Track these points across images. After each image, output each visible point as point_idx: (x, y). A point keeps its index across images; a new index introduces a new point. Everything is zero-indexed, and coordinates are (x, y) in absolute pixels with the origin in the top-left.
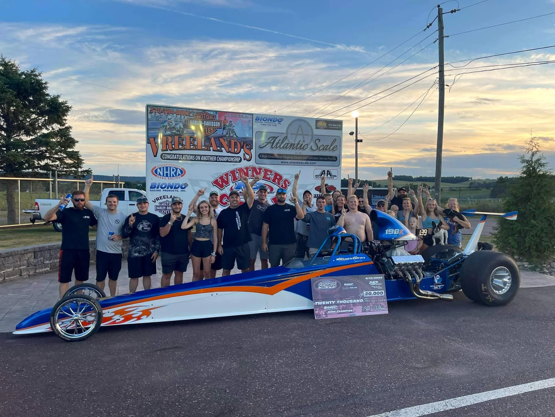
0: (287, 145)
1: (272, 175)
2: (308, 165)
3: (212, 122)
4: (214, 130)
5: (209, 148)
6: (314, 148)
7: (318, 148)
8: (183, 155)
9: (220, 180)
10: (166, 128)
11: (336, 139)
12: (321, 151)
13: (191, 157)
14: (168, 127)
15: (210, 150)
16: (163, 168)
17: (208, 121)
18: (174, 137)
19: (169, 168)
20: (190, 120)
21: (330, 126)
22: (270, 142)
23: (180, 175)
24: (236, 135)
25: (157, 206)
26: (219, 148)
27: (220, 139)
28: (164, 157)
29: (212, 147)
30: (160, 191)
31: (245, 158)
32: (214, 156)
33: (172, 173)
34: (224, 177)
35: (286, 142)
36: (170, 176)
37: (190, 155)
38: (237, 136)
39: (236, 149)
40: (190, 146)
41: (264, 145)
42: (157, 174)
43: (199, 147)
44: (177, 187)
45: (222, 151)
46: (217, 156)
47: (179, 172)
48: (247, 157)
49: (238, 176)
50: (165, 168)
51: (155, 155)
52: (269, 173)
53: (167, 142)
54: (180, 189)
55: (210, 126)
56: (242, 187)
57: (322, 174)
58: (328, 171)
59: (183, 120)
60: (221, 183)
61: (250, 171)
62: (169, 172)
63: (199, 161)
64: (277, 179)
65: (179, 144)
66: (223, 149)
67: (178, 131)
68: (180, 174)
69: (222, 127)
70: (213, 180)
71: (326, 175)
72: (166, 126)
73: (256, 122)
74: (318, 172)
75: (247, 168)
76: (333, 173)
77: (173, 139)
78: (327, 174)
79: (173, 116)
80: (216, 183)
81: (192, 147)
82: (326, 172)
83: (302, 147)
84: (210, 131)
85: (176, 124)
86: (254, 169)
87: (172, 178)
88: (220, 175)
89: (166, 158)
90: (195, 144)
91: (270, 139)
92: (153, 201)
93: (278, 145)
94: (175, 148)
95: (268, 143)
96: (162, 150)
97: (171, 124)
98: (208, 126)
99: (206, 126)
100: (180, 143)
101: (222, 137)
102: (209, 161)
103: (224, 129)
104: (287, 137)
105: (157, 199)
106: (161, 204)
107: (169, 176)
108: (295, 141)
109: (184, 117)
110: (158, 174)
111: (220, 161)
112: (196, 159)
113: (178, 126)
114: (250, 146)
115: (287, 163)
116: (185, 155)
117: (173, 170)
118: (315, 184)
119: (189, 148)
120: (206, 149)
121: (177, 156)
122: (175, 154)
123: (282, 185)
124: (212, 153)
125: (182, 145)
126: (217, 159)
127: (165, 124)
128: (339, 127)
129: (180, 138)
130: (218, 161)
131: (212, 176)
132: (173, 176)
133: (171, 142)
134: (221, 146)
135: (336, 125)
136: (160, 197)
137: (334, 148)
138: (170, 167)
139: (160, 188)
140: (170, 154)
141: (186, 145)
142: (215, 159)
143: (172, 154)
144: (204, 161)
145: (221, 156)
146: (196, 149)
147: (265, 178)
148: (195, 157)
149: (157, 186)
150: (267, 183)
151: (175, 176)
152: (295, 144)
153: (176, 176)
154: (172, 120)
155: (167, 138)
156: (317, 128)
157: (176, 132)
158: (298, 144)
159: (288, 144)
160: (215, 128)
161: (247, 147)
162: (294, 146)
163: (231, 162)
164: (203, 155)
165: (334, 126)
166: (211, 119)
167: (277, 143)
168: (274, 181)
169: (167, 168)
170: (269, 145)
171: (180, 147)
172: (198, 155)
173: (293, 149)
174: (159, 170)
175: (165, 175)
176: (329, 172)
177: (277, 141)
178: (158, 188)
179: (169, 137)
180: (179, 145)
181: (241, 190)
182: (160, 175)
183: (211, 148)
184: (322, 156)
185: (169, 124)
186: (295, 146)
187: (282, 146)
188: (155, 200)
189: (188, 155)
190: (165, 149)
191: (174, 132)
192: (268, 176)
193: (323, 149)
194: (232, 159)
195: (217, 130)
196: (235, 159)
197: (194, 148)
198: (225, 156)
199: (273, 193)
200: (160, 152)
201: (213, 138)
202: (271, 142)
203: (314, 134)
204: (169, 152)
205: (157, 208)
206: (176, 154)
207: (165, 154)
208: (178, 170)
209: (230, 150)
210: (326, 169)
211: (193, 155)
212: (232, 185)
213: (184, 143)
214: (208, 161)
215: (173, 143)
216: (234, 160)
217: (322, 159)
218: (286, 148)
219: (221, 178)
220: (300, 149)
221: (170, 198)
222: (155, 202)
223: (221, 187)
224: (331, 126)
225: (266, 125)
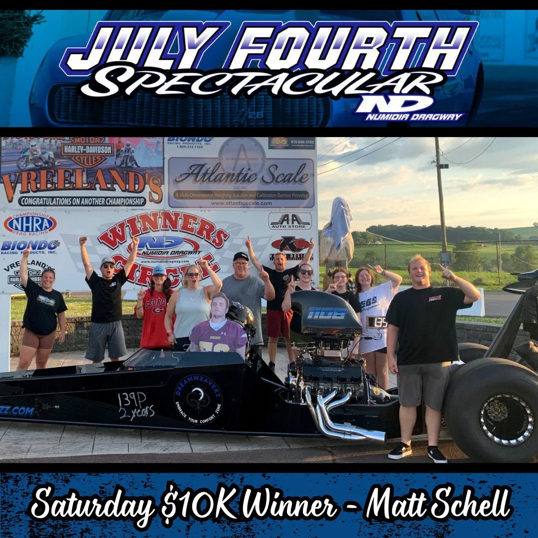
0: (221, 177)
1: (196, 224)
2: (259, 206)
3: (99, 147)
4: (102, 159)
5: (95, 186)
6: (268, 178)
7: (275, 179)
8: (53, 198)
9: (111, 234)
10: (27, 160)
11: (305, 164)
12: (280, 185)
13: (66, 201)
14: (31, 157)
15: (95, 189)
16: (22, 218)
17: (92, 146)
18: (40, 173)
19: (31, 218)
20: (64, 146)
21: (293, 144)
22: (192, 173)
23: (47, 228)
24: (137, 165)
25: (10, 277)
26: (109, 186)
27: (111, 171)
28: (24, 202)
29: (99, 183)
30: (16, 253)
31: (151, 198)
32: (102, 197)
33: (36, 225)
34: (118, 229)
35: (220, 171)
36: (32, 231)
37: (65, 197)
38: (139, 165)
39: (137, 186)
40: (65, 184)
41: (183, 177)
42: (12, 227)
43: (79, 186)
44: (42, 246)
45: (114, 190)
46: (106, 198)
47: (46, 223)
48: (156, 197)
49: (140, 226)
50: (25, 219)
51: (10, 199)
52: (192, 222)
53: (28, 180)
54: (47, 250)
55: (95, 153)
56: (147, 244)
57: (284, 220)
58: (293, 216)
59: (54, 147)
60: (112, 239)
61: (160, 219)
62: (30, 225)
63: (78, 205)
64: (206, 229)
65: (48, 182)
66: (116, 186)
67: (46, 163)
68: (48, 226)
69: (115, 153)
70: (99, 234)
71: (290, 222)
72: (28, 156)
73: (168, 143)
74: (277, 218)
75: (155, 215)
76: (303, 217)
77: (38, 174)
78: (293, 221)
79: (39, 142)
80: (104, 239)
81: (67, 185)
82: (290, 218)
83: (246, 178)
84: (95, 161)
85: (42, 153)
86: (167, 216)
87: (35, 233)
88: (112, 226)
89: (26, 204)
90: (72, 181)
91: (193, 169)
92: (5, 269)
93: (206, 177)
94: (41, 189)
95: (189, 175)
96: (22, 192)
97: (35, 153)
98: (93, 153)
99: (89, 153)
100: (50, 181)
101: (114, 169)
102: (94, 205)
103: (118, 156)
104: (220, 164)
105: (12, 266)
106: (17, 273)
107: (30, 230)
108: (234, 170)
109: (56, 142)
110: (14, 227)
111: (110, 205)
112: (74, 204)
113: (46, 156)
114: (159, 180)
115: (222, 204)
116: (56, 197)
117: (37, 221)
118: (271, 237)
119: (63, 188)
120: (89, 187)
121: (43, 200)
122: (40, 197)
123: (214, 240)
124: (98, 193)
125: (52, 183)
126: (107, 203)
127: (26, 154)
128: (310, 144)
129: (48, 173)
130: (109, 206)
131: (98, 228)
132: (37, 230)
133: (35, 180)
134: (114, 182)
135: (303, 142)
136: (16, 263)
137: (302, 178)
138: (33, 217)
139: (16, 250)
140: (33, 197)
141: (57, 183)
142: (103, 202)
143: (36, 197)
144: (86, 205)
145: (113, 198)
146: (74, 189)
147: (185, 228)
148: (71, 200)
149: (11, 246)
150: (189, 237)
151: (39, 229)
152: (233, 174)
153: (42, 230)
154: (37, 147)
155: (29, 174)
156: (270, 148)
157: (44, 165)
158: (239, 175)
159: (223, 174)
160: (103, 156)
161: (156, 182)
162: (232, 178)
163: (128, 205)
164: (85, 197)
165: (300, 144)
166: (97, 143)
167: (205, 174)
168: (200, 233)
169: (28, 218)
170: (191, 178)
171: (49, 186)
172: (76, 197)
173: (231, 181)
174: (15, 222)
175: (24, 229)
176: (296, 218)
177: (203, 171)
178: (13, 249)
179: (31, 172)
180: (47, 184)
181: (145, 250)
182: (17, 229)
183: (98, 186)
184: (282, 192)
185: (32, 153)
186: (234, 177)
187: (212, 179)
188: (8, 267)
189: (61, 197)
190: (26, 190)
191: (39, 164)
192: (190, 226)
193: (284, 181)
194: (130, 201)
195: (106, 159)
196: (135, 200)
197: (71, 187)
198: (119, 198)
199: (199, 252)
200: (17, 195)
201: (100, 172)
202: (194, 172)
203: (267, 156)
204: (31, 194)
205: (11, 279)
206: (43, 197)
207: (25, 197)
208: (45, 221)
209: (127, 188)
210: (290, 212)
211: (69, 197)
212: (129, 241)
213: (55, 180)
214: (92, 205)
215: (38, 181)
216: (133, 202)
217: (281, 196)
218: (220, 181)
219: (113, 230)
220: (244, 181)
221: (32, 263)
222: (8, 270)
223: (112, 244)
224: (295, 144)
225: (185, 147)
